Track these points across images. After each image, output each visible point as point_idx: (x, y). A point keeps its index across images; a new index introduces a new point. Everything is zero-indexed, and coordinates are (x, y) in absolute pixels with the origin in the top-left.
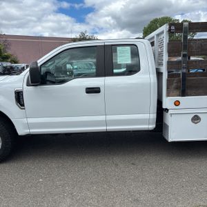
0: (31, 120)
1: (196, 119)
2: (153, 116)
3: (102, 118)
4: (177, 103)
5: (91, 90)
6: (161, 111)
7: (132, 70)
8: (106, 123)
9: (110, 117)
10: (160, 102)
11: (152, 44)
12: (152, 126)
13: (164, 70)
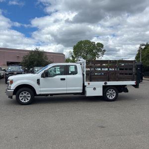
0: (42, 89)
1: (95, 89)
2: (82, 88)
3: (65, 88)
4: (89, 84)
5: (62, 79)
6: (84, 87)
7: (75, 73)
8: (67, 90)
9: (68, 88)
10: (84, 84)
11: (81, 64)
12: (81, 91)
13: (85, 73)
